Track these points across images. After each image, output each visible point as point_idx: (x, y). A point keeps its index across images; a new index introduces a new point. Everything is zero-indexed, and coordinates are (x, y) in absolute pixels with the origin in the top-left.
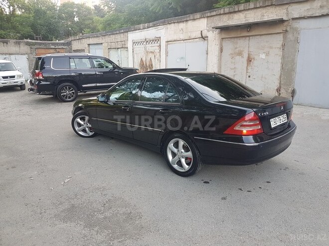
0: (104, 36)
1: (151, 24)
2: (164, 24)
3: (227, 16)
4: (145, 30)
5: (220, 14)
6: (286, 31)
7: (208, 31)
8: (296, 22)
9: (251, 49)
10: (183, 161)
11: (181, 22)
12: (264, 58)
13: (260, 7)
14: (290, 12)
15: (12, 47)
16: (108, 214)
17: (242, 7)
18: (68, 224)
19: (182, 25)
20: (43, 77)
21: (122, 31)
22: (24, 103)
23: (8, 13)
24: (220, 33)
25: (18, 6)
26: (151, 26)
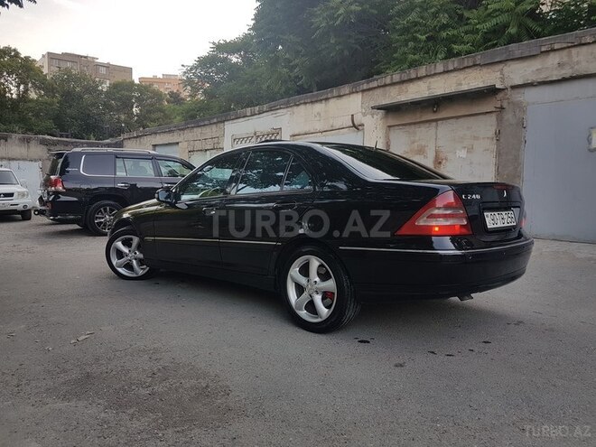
0: (182, 129)
1: (265, 107)
2: (287, 106)
3: (397, 87)
4: (255, 117)
5: (385, 85)
6: (502, 108)
7: (364, 115)
8: (518, 93)
9: (440, 143)
10: (318, 299)
11: (316, 101)
12: (464, 156)
13: (455, 70)
14: (506, 76)
15: (14, 147)
16: (158, 388)
17: (422, 71)
18: (73, 403)
19: (318, 107)
20: (64, 188)
21: (215, 120)
22: (25, 237)
23: (14, 96)
24: (386, 116)
25: (33, 83)
26: (265, 109)
